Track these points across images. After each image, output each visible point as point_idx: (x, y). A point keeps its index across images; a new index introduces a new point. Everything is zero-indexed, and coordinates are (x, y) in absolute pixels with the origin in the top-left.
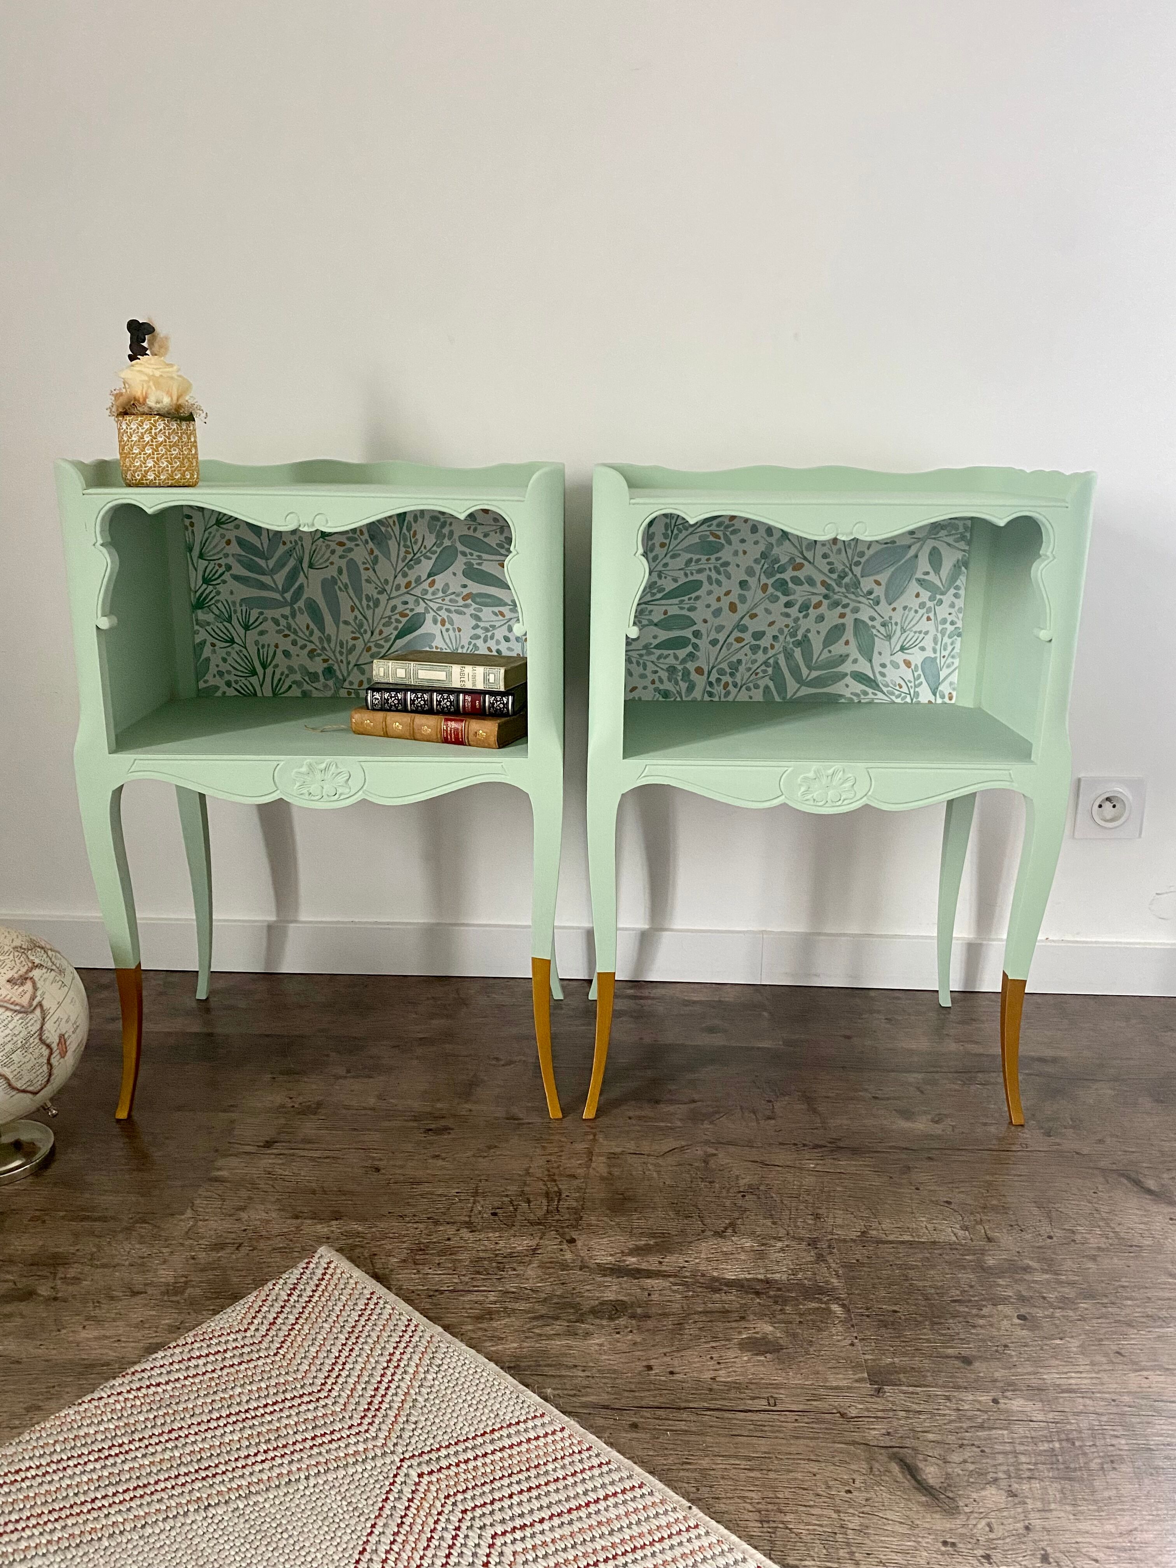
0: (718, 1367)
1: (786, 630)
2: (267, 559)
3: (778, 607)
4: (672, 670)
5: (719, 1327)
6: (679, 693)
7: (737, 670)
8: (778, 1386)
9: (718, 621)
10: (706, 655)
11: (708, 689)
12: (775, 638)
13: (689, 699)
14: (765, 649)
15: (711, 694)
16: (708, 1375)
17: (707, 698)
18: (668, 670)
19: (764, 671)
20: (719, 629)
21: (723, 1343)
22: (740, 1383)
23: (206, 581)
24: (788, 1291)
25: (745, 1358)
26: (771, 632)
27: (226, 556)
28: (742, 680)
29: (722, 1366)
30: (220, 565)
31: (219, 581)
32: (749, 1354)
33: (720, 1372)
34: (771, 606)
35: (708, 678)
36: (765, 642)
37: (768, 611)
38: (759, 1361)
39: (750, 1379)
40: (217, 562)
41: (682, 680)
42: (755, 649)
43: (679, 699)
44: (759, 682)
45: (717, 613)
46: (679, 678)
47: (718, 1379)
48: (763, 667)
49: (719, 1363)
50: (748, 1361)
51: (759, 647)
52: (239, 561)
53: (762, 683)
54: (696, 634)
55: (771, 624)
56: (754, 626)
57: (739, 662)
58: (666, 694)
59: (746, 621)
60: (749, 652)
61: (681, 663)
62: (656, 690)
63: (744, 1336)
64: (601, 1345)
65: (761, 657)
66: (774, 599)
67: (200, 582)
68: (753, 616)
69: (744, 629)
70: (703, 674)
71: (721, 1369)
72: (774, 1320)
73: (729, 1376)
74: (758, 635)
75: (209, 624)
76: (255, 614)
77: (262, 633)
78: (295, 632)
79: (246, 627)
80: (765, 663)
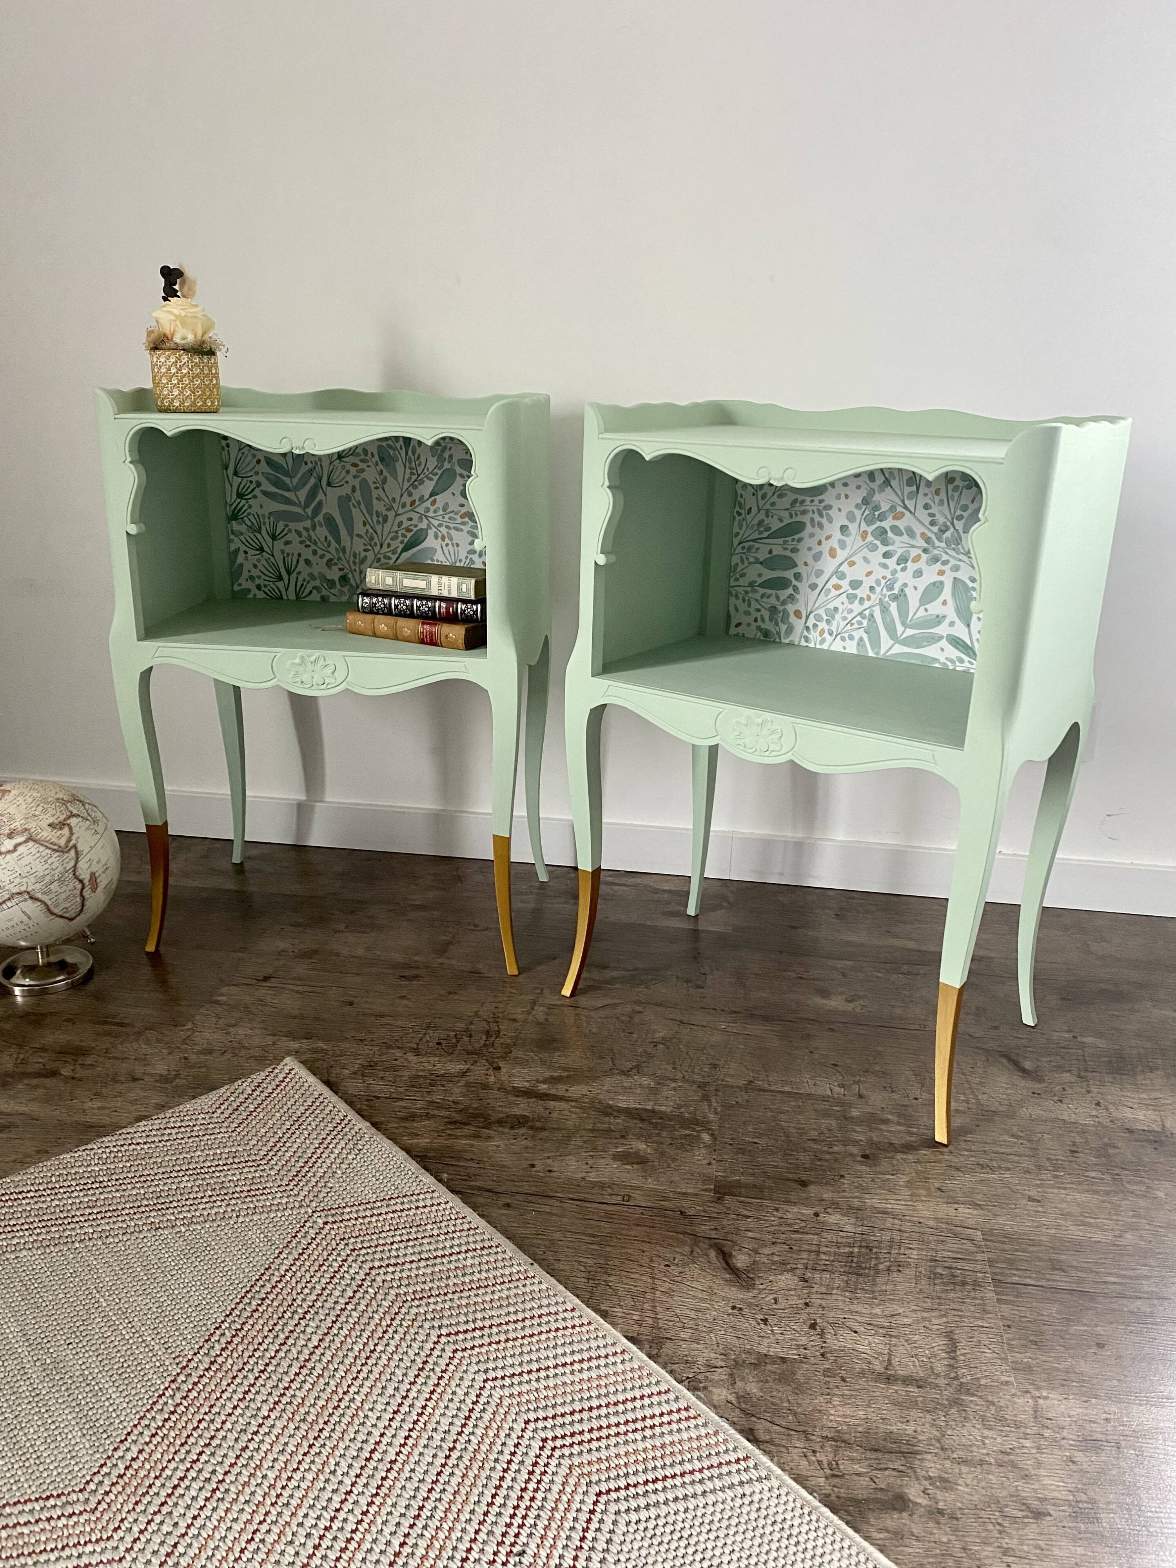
1: (883, 582)
2: (291, 477)
3: (877, 557)
7: (833, 617)
9: (818, 565)
10: (805, 597)
11: (806, 633)
12: (872, 589)
14: (862, 600)
17: (804, 644)
19: (860, 623)
21: (600, 1153)
26: (869, 582)
27: (257, 474)
28: (838, 628)
34: (869, 555)
35: (806, 622)
36: (862, 592)
37: (865, 559)
41: (781, 621)
42: (851, 598)
44: (854, 633)
45: (818, 557)
46: (778, 619)
48: (859, 618)
49: (591, 1167)
51: (855, 596)
52: (268, 479)
53: (857, 635)
54: (797, 576)
55: (869, 574)
56: (852, 573)
57: (836, 612)
59: (845, 568)
60: (846, 601)
61: (782, 603)
63: (620, 1150)
64: (498, 1146)
65: (857, 607)
66: (873, 548)
68: (852, 564)
69: (842, 576)
70: (800, 618)
72: (648, 1140)
74: (855, 584)
75: (242, 534)
76: (281, 526)
77: (287, 543)
78: (315, 543)
79: (274, 537)
80: (860, 614)
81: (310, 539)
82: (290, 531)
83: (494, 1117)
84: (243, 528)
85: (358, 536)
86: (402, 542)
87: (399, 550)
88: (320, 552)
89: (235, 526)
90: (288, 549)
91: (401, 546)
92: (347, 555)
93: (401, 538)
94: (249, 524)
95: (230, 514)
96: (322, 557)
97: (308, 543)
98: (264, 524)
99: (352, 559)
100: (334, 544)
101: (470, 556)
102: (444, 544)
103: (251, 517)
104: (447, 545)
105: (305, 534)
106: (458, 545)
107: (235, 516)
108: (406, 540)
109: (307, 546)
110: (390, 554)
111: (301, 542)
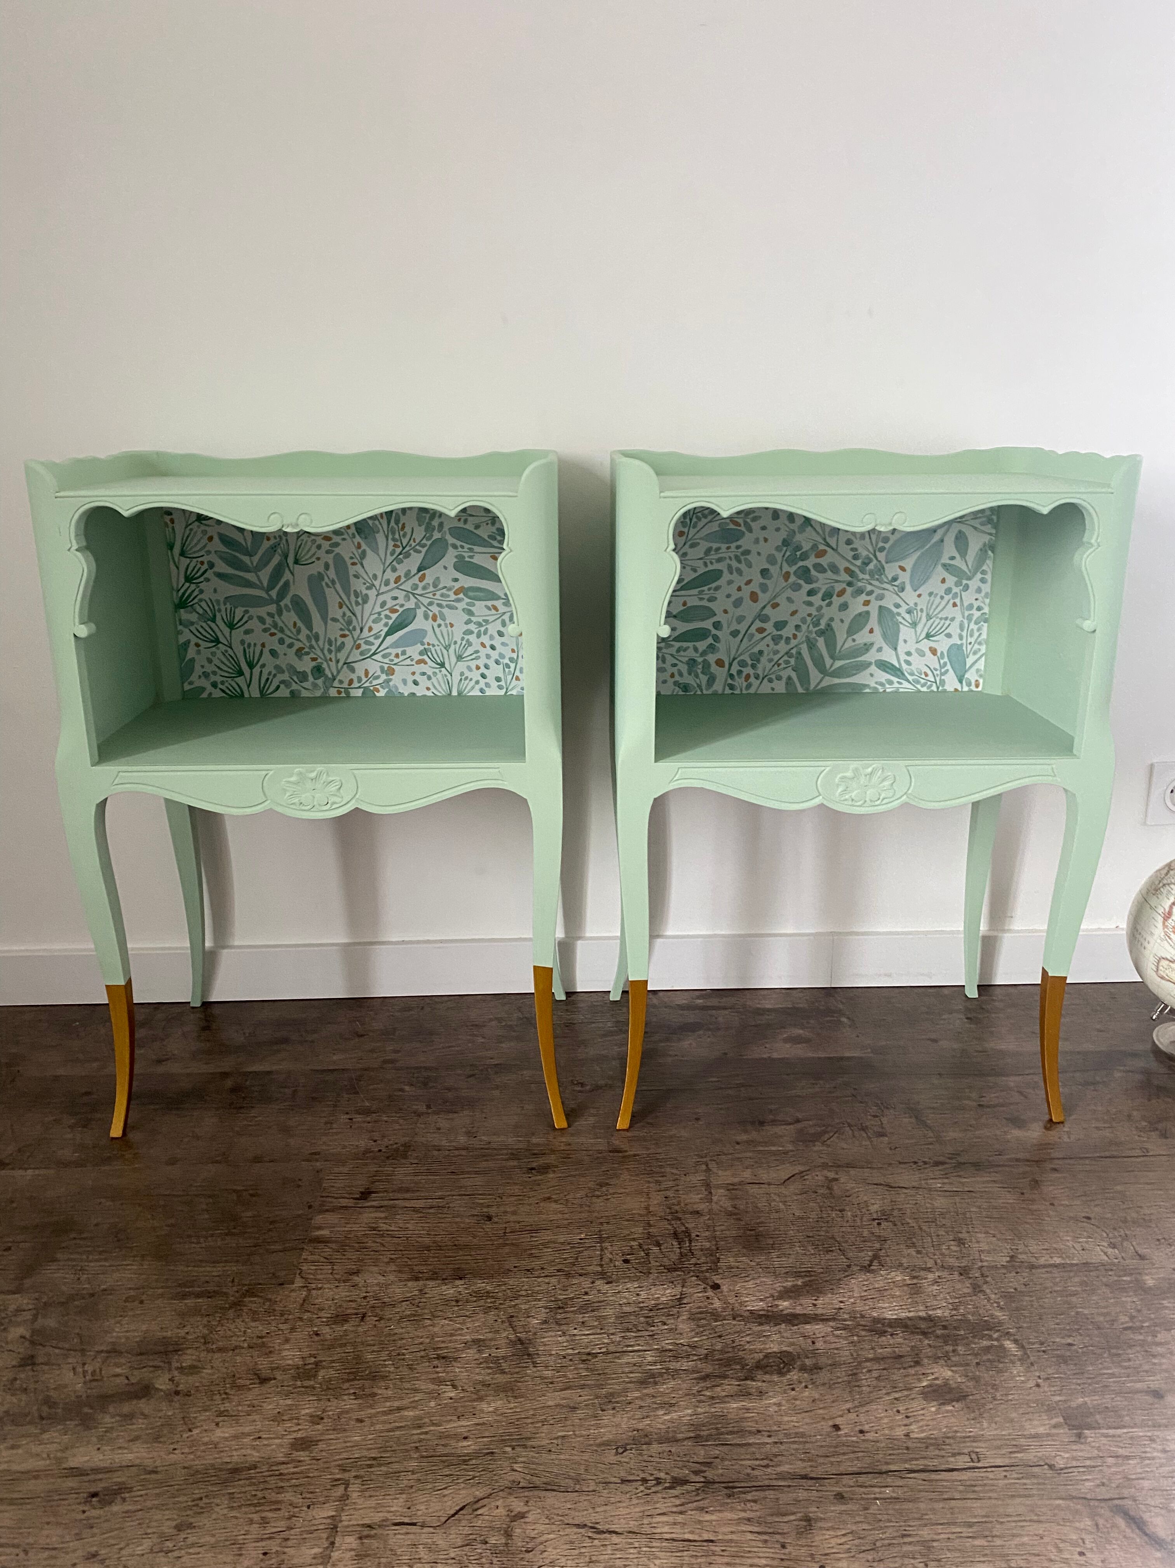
0: (907, 1421)
1: (809, 619)
2: (251, 556)
3: (801, 595)
4: (692, 663)
5: (897, 1375)
6: (699, 686)
7: (758, 661)
8: (975, 1439)
9: (739, 612)
10: (727, 646)
11: (730, 681)
12: (797, 627)
13: (710, 692)
14: (788, 639)
15: (732, 687)
16: (900, 1432)
17: (728, 691)
18: (688, 663)
19: (787, 662)
20: (740, 619)
21: (906, 1393)
22: (936, 1439)
23: (189, 579)
24: (955, 1328)
25: (933, 1409)
26: (794, 621)
27: (209, 552)
28: (764, 671)
29: (912, 1420)
30: (202, 563)
31: (201, 579)
32: (935, 1403)
33: (912, 1427)
34: (794, 595)
35: (729, 669)
36: (787, 632)
37: (789, 600)
38: (947, 1411)
39: (945, 1433)
40: (200, 559)
41: (703, 673)
42: (776, 639)
43: (699, 693)
44: (781, 673)
45: (738, 603)
46: (699, 671)
47: (912, 1435)
48: (786, 658)
49: (907, 1417)
50: (937, 1412)
51: (781, 637)
52: (221, 558)
53: (785, 674)
54: (717, 625)
55: (794, 613)
56: (775, 615)
57: (761, 652)
58: (686, 688)
59: (768, 611)
60: (771, 643)
61: (702, 655)
62: (676, 683)
63: (925, 1384)
64: (779, 1405)
65: (782, 647)
66: (796, 588)
67: (182, 580)
68: (775, 606)
69: (765, 619)
70: (723, 666)
71: (911, 1424)
72: (949, 1362)
73: (923, 1431)
74: (780, 625)
75: (192, 623)
76: (239, 612)
77: (247, 632)
78: (282, 631)
79: (231, 626)
80: (787, 653)
81: (275, 625)
82: (251, 618)
83: (751, 1360)
84: (194, 617)
85: (334, 620)
86: (386, 625)
87: (383, 634)
88: (288, 641)
89: (184, 614)
90: (248, 639)
91: (386, 629)
92: (321, 643)
93: (384, 621)
94: (201, 611)
95: (177, 601)
96: (290, 646)
97: (273, 630)
98: (220, 611)
99: (327, 646)
100: (305, 631)
101: (466, 637)
102: (435, 625)
103: (203, 604)
104: (439, 626)
105: (269, 620)
106: (452, 625)
107: (182, 604)
108: (390, 622)
109: (272, 635)
110: (371, 639)
111: (265, 630)
